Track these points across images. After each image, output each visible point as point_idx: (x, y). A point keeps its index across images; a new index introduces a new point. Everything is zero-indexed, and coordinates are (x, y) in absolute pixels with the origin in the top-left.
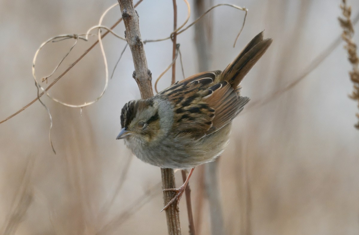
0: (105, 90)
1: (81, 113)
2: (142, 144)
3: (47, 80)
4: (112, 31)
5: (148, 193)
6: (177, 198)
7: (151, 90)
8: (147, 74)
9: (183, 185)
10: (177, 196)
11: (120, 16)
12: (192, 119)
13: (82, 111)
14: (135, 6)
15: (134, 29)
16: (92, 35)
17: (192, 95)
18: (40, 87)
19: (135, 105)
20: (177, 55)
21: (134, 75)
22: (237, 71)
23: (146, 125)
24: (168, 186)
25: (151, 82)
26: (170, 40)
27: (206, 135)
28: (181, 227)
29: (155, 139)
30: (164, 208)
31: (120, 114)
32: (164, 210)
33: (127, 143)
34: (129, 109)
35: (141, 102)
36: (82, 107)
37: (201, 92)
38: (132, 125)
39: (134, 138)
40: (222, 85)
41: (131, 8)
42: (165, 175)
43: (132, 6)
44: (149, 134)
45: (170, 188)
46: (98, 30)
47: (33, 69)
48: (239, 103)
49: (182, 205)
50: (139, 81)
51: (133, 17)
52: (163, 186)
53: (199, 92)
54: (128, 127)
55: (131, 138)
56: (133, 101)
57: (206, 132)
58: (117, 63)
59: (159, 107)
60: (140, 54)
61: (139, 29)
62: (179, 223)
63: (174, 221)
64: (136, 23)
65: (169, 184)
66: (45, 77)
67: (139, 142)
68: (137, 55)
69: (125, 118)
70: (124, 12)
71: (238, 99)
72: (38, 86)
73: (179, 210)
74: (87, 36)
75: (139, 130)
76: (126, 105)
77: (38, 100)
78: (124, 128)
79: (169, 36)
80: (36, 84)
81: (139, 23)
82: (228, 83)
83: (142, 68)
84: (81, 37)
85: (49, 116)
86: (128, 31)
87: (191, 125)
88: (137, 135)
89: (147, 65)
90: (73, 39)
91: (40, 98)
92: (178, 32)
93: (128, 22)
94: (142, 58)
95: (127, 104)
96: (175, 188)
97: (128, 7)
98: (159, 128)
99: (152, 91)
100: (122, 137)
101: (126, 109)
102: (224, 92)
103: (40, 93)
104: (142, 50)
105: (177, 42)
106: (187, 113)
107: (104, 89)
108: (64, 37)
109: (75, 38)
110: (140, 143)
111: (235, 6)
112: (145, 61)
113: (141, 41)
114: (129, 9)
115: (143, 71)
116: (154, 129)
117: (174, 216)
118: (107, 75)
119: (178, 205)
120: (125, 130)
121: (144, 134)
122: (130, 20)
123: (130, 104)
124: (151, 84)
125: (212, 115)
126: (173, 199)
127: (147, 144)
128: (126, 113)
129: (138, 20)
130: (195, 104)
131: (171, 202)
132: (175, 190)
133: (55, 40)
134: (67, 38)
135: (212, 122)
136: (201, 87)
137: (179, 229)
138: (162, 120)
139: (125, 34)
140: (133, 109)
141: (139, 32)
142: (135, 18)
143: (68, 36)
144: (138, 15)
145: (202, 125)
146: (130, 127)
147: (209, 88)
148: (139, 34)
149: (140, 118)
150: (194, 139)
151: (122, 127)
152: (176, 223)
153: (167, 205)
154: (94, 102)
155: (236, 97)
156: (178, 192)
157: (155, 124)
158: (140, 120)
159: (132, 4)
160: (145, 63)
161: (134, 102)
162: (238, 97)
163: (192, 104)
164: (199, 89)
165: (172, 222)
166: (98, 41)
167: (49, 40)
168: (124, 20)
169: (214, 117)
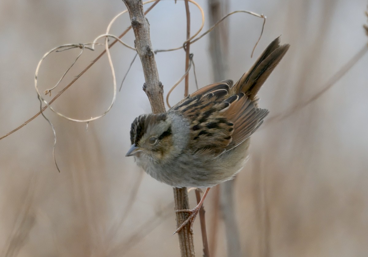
0: (113, 104)
1: (87, 129)
2: (153, 161)
3: (50, 93)
4: (120, 40)
5: (159, 214)
6: (191, 220)
7: (162, 103)
8: (158, 87)
9: (198, 206)
10: (191, 217)
11: (130, 24)
12: (210, 135)
13: (88, 126)
14: (146, 13)
15: (145, 37)
16: (99, 44)
17: (209, 110)
18: (43, 100)
19: (145, 119)
20: (190, 65)
21: (145, 87)
22: (253, 81)
23: (157, 141)
24: (181, 206)
25: (162, 95)
26: (183, 49)
27: (226, 150)
28: (195, 251)
29: (167, 156)
30: (176, 230)
31: (129, 129)
32: (176, 232)
33: (138, 160)
34: (140, 124)
35: (152, 116)
36: (88, 122)
37: (216, 106)
38: (142, 140)
39: (144, 155)
40: (238, 97)
41: (141, 16)
42: (178, 195)
43: (142, 13)
44: (162, 151)
45: (183, 209)
46: (106, 39)
47: (36, 81)
48: (258, 116)
49: (196, 227)
50: (149, 94)
51: (143, 24)
52: (176, 207)
53: (215, 106)
54: (138, 144)
55: (141, 154)
56: (143, 116)
57: (225, 148)
58: (126, 74)
59: (173, 122)
60: (151, 65)
61: (150, 38)
62: (193, 246)
63: (187, 244)
64: (147, 31)
65: (182, 205)
66: (49, 90)
67: (150, 160)
68: (148, 66)
69: (135, 134)
70: (133, 20)
71: (256, 111)
72: (41, 100)
73: (193, 232)
74: (93, 45)
75: (150, 146)
76: (136, 120)
77: (41, 114)
78: (134, 145)
79: (182, 45)
80: (39, 96)
81: (149, 32)
82: (244, 94)
83: (152, 79)
84: (87, 46)
85: (53, 132)
86: (138, 40)
87: (210, 141)
88: (148, 152)
89: (158, 77)
90: (79, 48)
91: (43, 112)
92: (191, 41)
93: (138, 31)
94: (153, 69)
95: (137, 118)
96: (188, 209)
97: (138, 15)
98: (172, 144)
99: (164, 104)
100: (131, 154)
101: (136, 123)
102: (242, 104)
103: (43, 106)
104: (153, 61)
105: (191, 52)
106: (204, 129)
107: (112, 102)
108: (68, 46)
109: (81, 47)
110: (152, 161)
111: (252, 13)
112: (157, 72)
113: (151, 51)
114: (139, 16)
115: (154, 83)
116: (166, 145)
117: (187, 240)
118: (115, 88)
119: (191, 227)
120: (136, 146)
121: (155, 150)
122: (140, 29)
123: (141, 118)
124: (162, 97)
125: (231, 130)
126: (187, 221)
127: (159, 162)
128: (136, 128)
129: (149, 29)
130: (211, 119)
131: (184, 224)
132: (189, 211)
133: (59, 50)
134: (72, 48)
135: (231, 137)
136: (216, 100)
137: (193, 253)
138: (175, 135)
139: (134, 44)
140: (143, 124)
141: (150, 41)
142: (145, 26)
143: (73, 45)
144: (148, 23)
145: (222, 141)
146: (141, 143)
147: (224, 101)
148: (150, 43)
149: (151, 134)
150: (214, 155)
151: (132, 143)
152: (189, 247)
153: (180, 227)
154: (101, 116)
155: (254, 109)
156: (192, 214)
157: (167, 140)
158: (151, 136)
159: (142, 11)
160: (156, 74)
161: (145, 117)
162: (256, 109)
163: (209, 119)
164: (215, 103)
165: (186, 245)
166: (105, 51)
167: (53, 50)
168: (134, 28)
169: (233, 131)
